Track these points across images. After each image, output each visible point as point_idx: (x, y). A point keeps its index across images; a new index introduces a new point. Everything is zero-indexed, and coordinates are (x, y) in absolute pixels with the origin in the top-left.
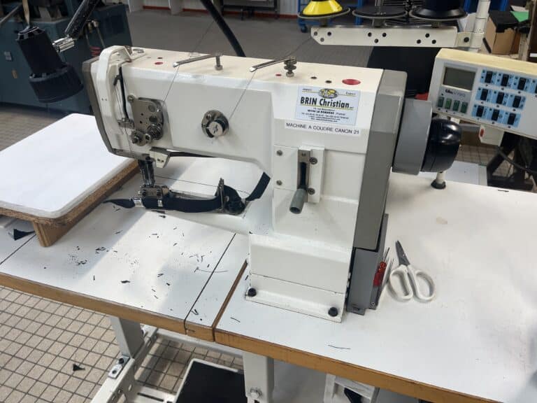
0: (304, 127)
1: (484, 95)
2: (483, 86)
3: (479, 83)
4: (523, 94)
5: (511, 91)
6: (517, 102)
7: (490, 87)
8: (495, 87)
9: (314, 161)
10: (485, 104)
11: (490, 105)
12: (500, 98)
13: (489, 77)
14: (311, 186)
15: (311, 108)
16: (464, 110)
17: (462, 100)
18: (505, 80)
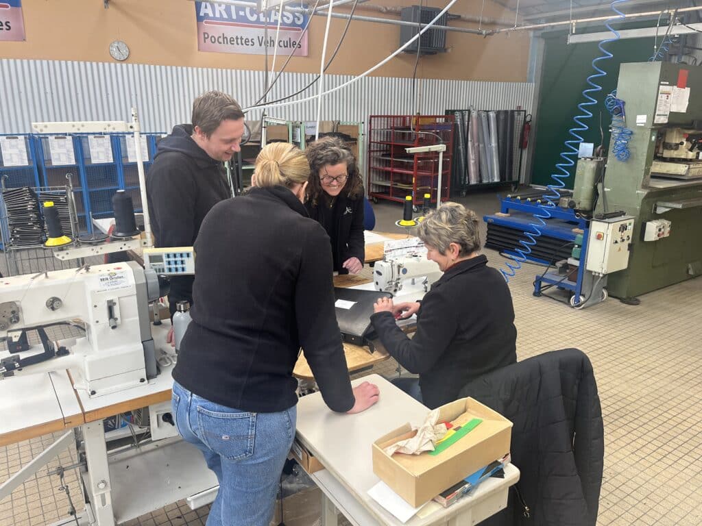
0: (106, 290)
1: (169, 263)
2: (168, 259)
3: (165, 259)
4: (183, 259)
5: (179, 259)
6: (182, 262)
7: (170, 259)
8: (172, 259)
9: (115, 304)
10: (171, 266)
11: (173, 266)
12: (176, 263)
13: (168, 256)
14: (115, 317)
15: (106, 282)
16: (163, 271)
17: (161, 267)
18: (175, 256)
